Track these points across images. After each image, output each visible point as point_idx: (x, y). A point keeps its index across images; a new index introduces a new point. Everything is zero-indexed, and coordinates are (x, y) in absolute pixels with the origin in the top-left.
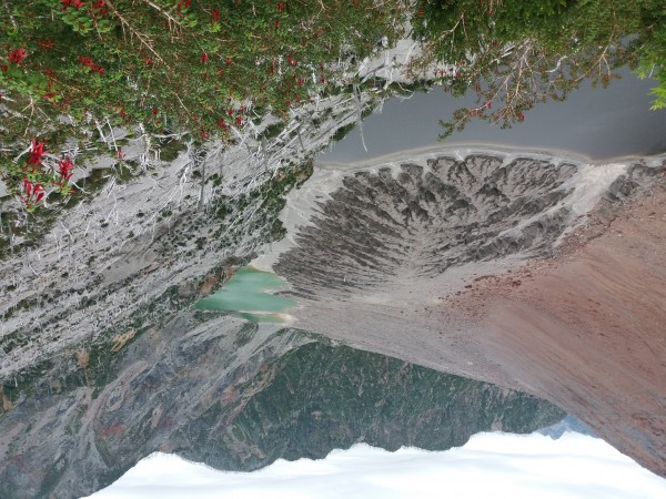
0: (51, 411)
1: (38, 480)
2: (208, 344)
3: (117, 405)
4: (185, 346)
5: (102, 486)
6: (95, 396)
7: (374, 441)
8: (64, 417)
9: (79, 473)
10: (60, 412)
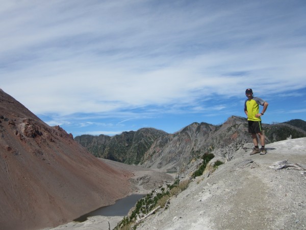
0: (202, 145)
1: (201, 129)
2: (169, 162)
3: (187, 147)
4: (175, 161)
5: (187, 127)
6: (193, 148)
7: (107, 137)
8: (199, 143)
9: (192, 130)
10: (200, 144)
